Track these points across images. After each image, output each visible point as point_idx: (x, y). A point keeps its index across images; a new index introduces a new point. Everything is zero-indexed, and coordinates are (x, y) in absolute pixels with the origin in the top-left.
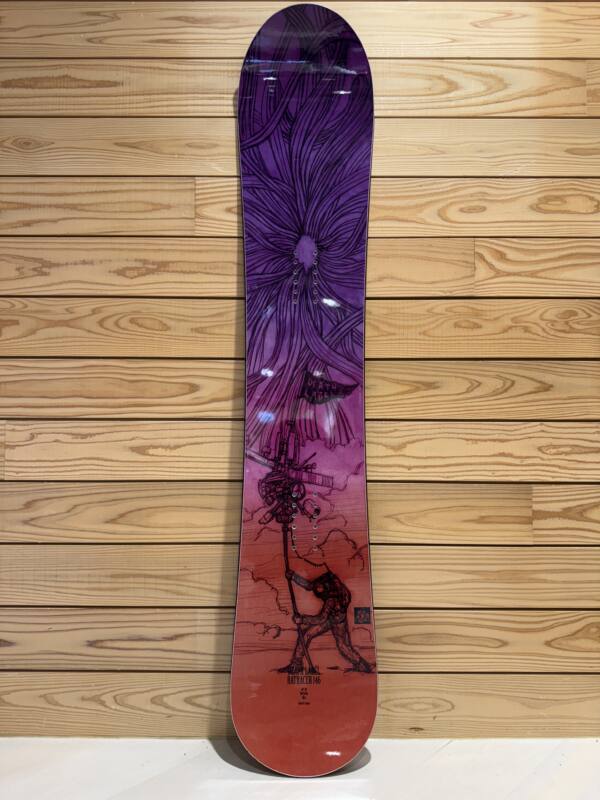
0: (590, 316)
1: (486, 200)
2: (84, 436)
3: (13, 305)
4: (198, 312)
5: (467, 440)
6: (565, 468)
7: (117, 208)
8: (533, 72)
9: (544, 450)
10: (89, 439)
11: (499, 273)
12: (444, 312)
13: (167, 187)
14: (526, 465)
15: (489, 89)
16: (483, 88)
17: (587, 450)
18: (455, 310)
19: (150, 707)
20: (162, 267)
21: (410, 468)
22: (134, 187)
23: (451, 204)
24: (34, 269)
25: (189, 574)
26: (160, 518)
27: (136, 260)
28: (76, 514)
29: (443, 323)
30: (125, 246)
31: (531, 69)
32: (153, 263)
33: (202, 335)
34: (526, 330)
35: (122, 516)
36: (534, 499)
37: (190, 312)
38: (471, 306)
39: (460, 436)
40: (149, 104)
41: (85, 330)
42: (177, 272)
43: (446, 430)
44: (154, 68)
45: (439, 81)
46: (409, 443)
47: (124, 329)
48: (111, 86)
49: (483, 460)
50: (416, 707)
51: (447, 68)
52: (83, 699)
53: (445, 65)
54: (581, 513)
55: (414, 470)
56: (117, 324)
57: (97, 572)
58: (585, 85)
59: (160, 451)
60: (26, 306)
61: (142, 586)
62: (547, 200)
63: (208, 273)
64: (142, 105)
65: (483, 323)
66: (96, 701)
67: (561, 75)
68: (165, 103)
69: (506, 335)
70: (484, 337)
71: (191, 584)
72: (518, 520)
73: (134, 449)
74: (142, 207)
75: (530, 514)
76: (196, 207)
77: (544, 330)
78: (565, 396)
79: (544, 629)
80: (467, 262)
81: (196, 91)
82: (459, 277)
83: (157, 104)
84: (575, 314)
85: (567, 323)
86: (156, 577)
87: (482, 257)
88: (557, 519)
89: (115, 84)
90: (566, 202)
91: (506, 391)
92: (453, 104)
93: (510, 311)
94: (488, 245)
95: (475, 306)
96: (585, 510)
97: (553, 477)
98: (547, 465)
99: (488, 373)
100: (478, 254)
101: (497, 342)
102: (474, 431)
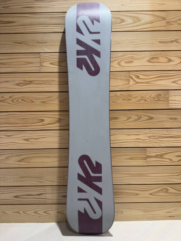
0: (165, 96)
1: (133, 59)
2: (9, 136)
4: (43, 97)
6: (157, 143)
7: (16, 64)
8: (149, 16)
9: (150, 137)
10: (11, 137)
11: (137, 83)
12: (119, 95)
13: (31, 56)
15: (134, 22)
16: (132, 21)
17: (164, 137)
18: (123, 95)
19: (33, 214)
20: (31, 82)
22: (21, 57)
23: (122, 60)
25: (43, 176)
26: (34, 160)
27: (22, 80)
28: (8, 159)
29: (119, 99)
30: (19, 76)
31: (148, 14)
32: (28, 81)
33: (44, 104)
34: (145, 100)
35: (22, 160)
36: (147, 152)
37: (40, 97)
38: (128, 93)
39: (125, 134)
40: (24, 29)
41: (7, 103)
42: (35, 84)
43: (120, 132)
44: (25, 17)
45: (118, 19)
47: (19, 102)
48: (11, 23)
49: (132, 141)
51: (121, 15)
52: (14, 212)
53: (120, 14)
56: (17, 101)
57: (16, 176)
58: (166, 20)
59: (33, 140)
61: (30, 180)
62: (153, 58)
63: (45, 84)
64: (22, 29)
65: (132, 99)
67: (158, 16)
68: (29, 28)
69: (139, 102)
70: (132, 103)
71: (44, 179)
72: (142, 158)
73: (25, 140)
74: (23, 63)
75: (146, 157)
76: (41, 63)
77: (151, 100)
78: (157, 121)
79: (150, 190)
80: (127, 79)
81: (39, 24)
82: (125, 84)
83: (26, 29)
84: (161, 95)
85: (158, 98)
86: (34, 177)
87: (132, 78)
88: (154, 158)
89: (13, 22)
90: (158, 59)
91: (139, 120)
92: (123, 27)
93: (140, 95)
94: (134, 74)
96: (162, 155)
97: (153, 146)
98: (151, 142)
99: (133, 114)
100: (131, 76)
101: (136, 104)
102: (129, 132)
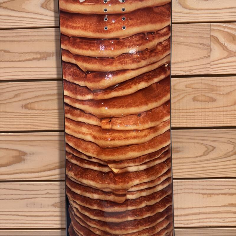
5: (203, 194)
11: (231, 54)
18: (193, 86)
38: (207, 82)
39: (198, 191)
65: (218, 98)
70: (218, 109)
80: (204, 44)
82: (198, 57)
87: (216, 40)
94: (223, 29)
95: (210, 83)
99: (220, 139)
100: (213, 37)
101: (229, 113)
102: (208, 187)
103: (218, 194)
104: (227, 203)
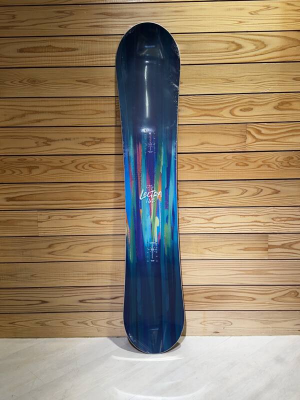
3: (36, 160)
5: (241, 215)
14: (266, 226)
21: (215, 228)
24: (44, 143)
46: (215, 217)
50: (216, 324)
54: (290, 246)
55: (216, 229)
60: (42, 160)
66: (84, 323)
95: (246, 156)
103: (248, 216)
104: (253, 220)
